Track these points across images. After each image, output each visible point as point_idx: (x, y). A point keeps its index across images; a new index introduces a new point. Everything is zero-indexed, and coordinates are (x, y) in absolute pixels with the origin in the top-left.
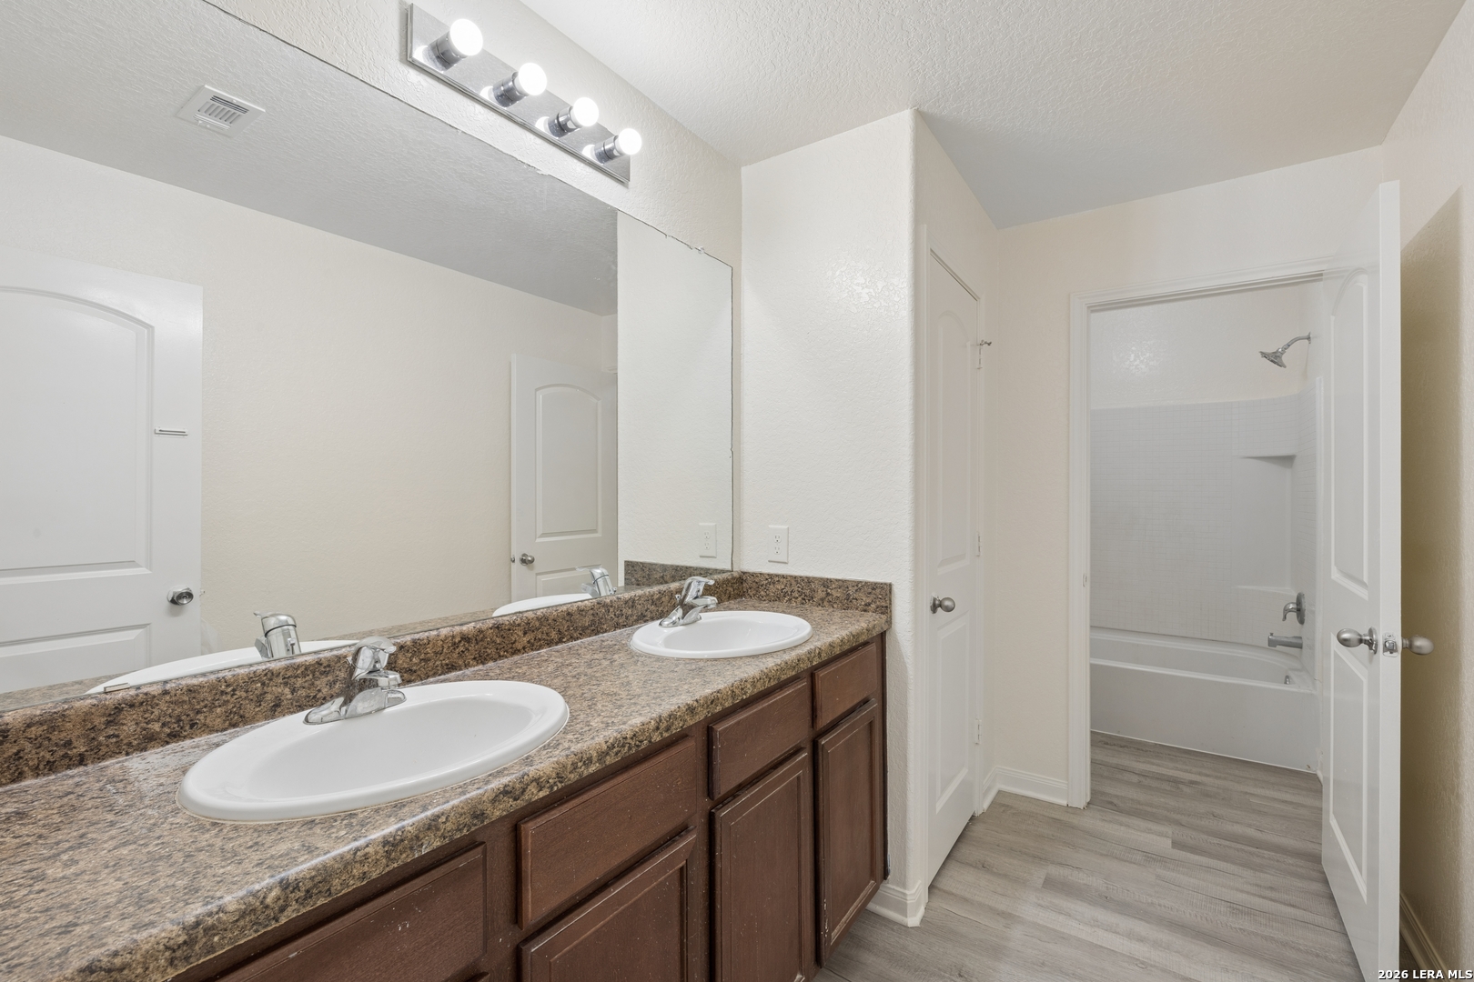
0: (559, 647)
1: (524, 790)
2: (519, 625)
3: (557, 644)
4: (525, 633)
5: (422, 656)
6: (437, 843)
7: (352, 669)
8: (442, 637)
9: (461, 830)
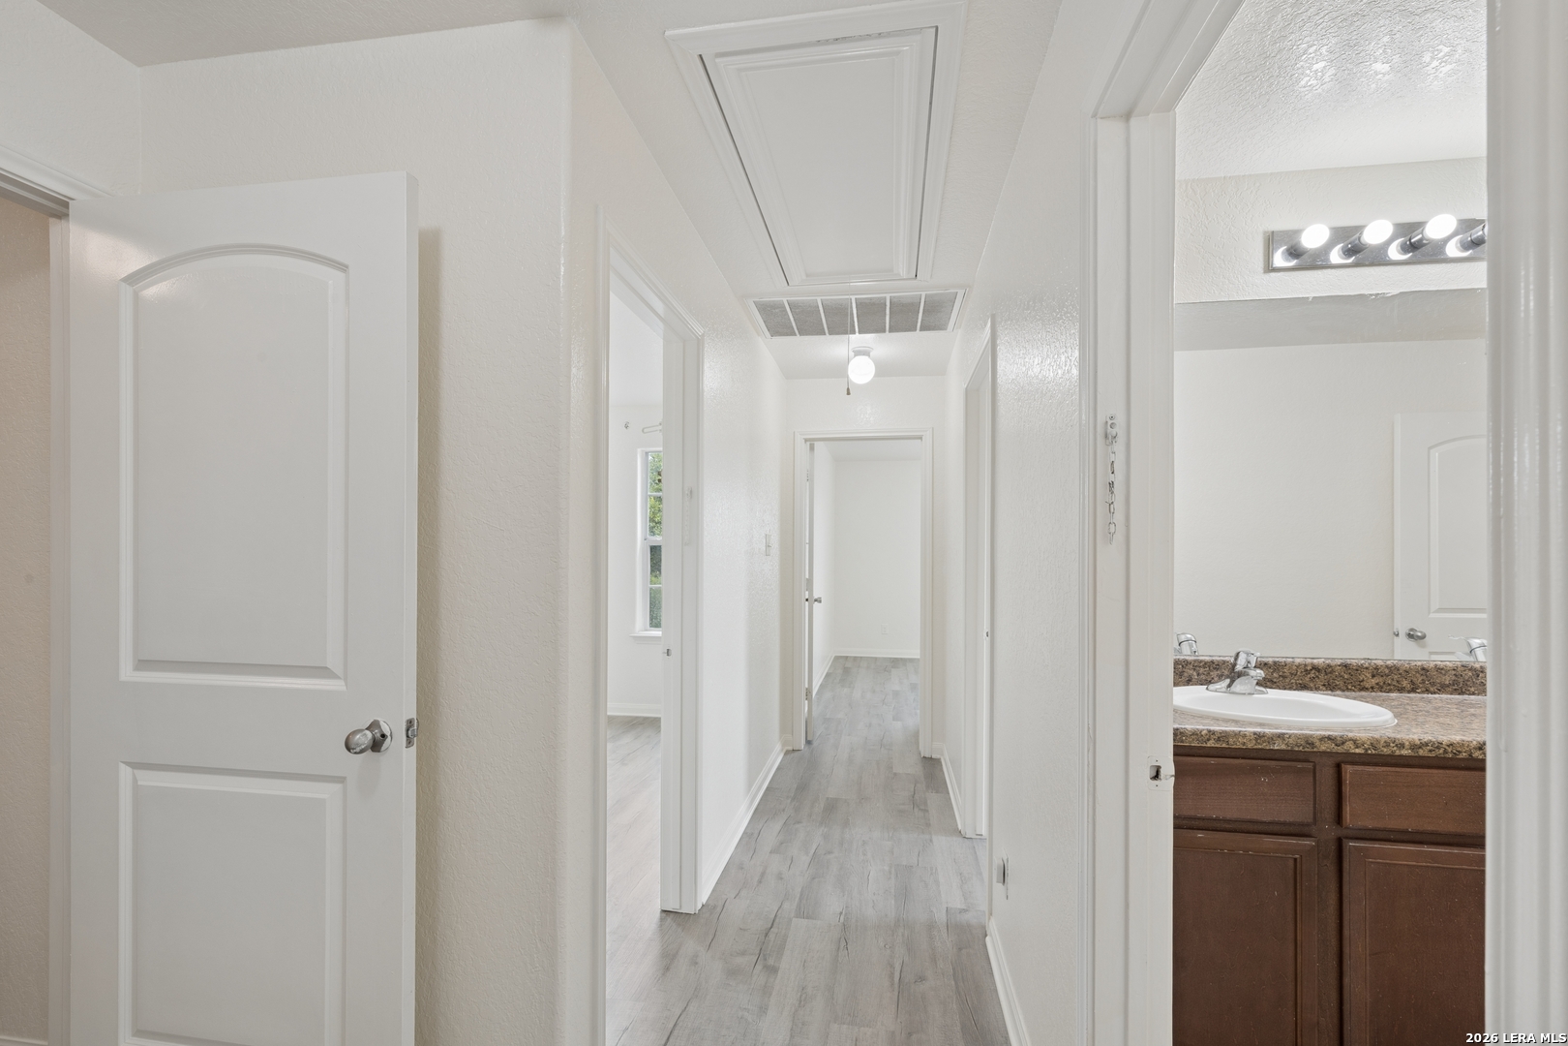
0: (1412, 695)
1: (1343, 743)
2: (1367, 668)
3: (1409, 692)
4: (1373, 676)
5: (1281, 674)
6: (1283, 747)
7: (1234, 665)
8: (1297, 664)
9: (1299, 747)
